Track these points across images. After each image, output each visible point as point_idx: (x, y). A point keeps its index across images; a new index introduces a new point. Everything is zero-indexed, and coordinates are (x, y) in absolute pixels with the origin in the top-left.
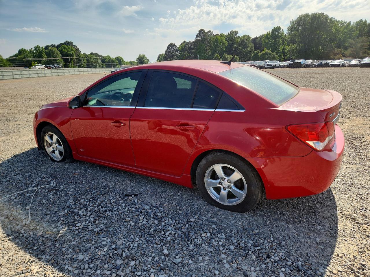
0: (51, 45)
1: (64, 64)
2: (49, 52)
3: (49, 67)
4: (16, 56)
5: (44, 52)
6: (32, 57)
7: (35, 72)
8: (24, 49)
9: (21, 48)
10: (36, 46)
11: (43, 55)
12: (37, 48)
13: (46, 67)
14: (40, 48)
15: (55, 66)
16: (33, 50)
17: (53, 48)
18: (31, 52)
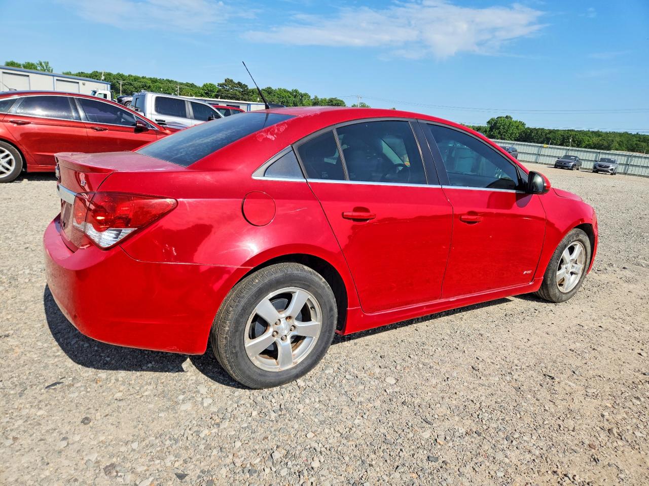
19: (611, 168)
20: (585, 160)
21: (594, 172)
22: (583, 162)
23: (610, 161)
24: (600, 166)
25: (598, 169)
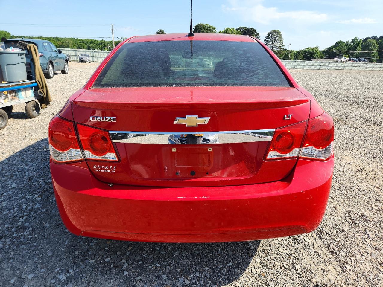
0: (372, 37)
1: (378, 58)
2: (366, 44)
3: (353, 60)
4: (331, 48)
5: (360, 44)
6: (346, 49)
7: (335, 64)
8: (342, 41)
9: (339, 40)
10: (354, 38)
11: (358, 47)
12: (354, 40)
13: (350, 60)
14: (358, 40)
15: (359, 60)
16: (350, 42)
17: (372, 40)
18: (347, 44)
19: (88, 59)
20: (72, 56)
21: (80, 62)
22: (71, 57)
23: (85, 55)
24: (83, 58)
25: (82, 60)
